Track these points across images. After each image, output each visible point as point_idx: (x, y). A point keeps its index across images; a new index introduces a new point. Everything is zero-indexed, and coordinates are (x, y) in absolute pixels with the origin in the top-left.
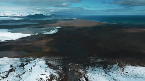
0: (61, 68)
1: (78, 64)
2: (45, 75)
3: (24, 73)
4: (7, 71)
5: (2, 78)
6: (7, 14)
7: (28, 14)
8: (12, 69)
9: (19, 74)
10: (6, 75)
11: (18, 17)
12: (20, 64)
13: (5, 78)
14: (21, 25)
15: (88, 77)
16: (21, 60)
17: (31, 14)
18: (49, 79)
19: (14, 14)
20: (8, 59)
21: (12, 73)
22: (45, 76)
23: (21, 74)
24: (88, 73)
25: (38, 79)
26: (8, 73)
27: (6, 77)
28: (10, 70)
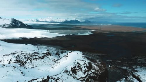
0: (100, 62)
1: (120, 62)
2: (83, 61)
3: (59, 60)
4: (44, 53)
5: (39, 58)
6: (47, 20)
7: (64, 20)
8: (49, 52)
9: (54, 60)
10: (42, 56)
11: (56, 22)
12: (56, 53)
13: (41, 58)
14: (58, 28)
15: (139, 76)
16: (56, 50)
17: (67, 20)
18: (88, 66)
19: (53, 20)
20: (45, 47)
21: (48, 56)
22: (84, 63)
23: (56, 59)
24: (138, 72)
25: (75, 63)
26: (45, 56)
27: (43, 58)
28: (46, 53)
